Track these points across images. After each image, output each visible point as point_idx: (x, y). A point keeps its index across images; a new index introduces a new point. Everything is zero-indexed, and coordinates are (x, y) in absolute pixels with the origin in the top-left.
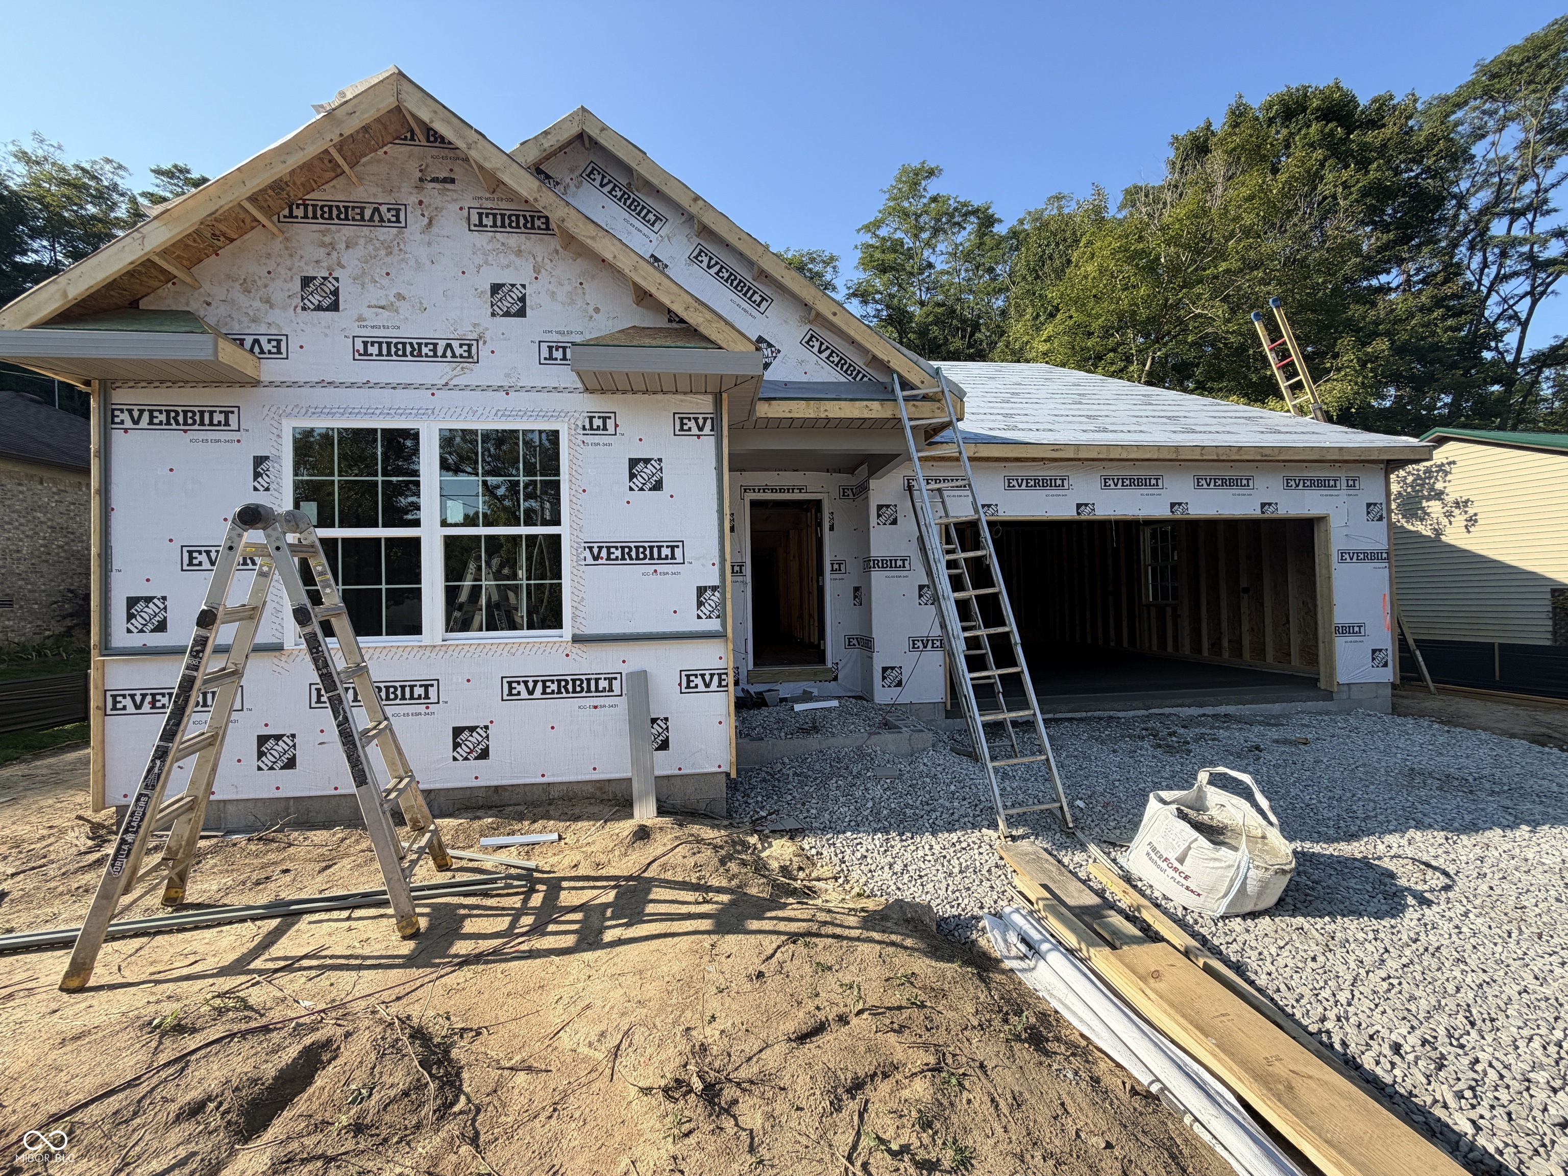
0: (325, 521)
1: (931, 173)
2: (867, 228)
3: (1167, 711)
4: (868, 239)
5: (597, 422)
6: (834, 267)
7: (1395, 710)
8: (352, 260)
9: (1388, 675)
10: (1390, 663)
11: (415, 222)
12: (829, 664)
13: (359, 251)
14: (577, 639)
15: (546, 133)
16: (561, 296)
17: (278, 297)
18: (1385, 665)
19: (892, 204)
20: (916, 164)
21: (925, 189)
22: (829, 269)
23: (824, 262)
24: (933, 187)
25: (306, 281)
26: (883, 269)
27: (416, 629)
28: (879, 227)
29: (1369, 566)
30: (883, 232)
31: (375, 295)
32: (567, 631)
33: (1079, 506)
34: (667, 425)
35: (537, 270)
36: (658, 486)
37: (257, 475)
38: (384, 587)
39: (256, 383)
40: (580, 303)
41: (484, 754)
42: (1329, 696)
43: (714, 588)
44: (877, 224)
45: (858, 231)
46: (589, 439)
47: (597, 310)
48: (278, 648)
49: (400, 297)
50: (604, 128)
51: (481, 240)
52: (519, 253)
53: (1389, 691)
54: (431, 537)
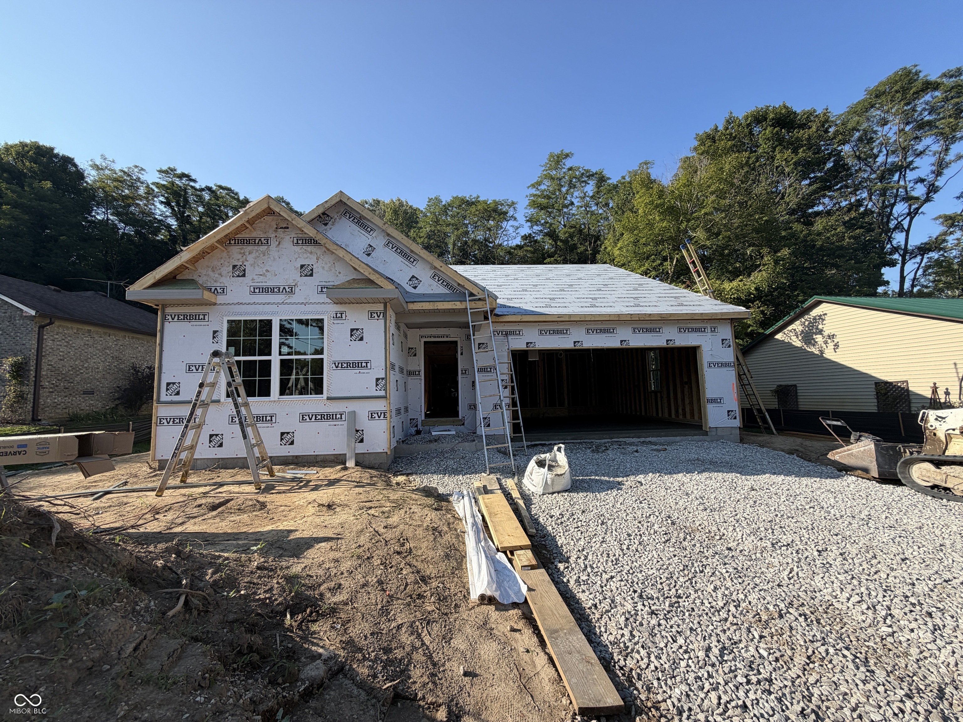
0: (237, 354)
1: (567, 156)
2: (533, 186)
3: (621, 440)
4: (533, 191)
5: (339, 315)
6: (514, 208)
7: (742, 441)
8: (251, 258)
9: (737, 423)
11: (274, 243)
12: (460, 418)
13: (253, 255)
14: (328, 398)
15: (326, 202)
16: (326, 268)
17: (224, 273)
18: (735, 418)
19: (545, 173)
20: (557, 152)
21: (564, 164)
22: (512, 209)
23: (508, 205)
24: (569, 163)
25: (234, 267)
26: (542, 207)
27: (268, 394)
28: (540, 185)
29: (724, 369)
30: (543, 187)
31: (258, 271)
32: (325, 395)
33: (575, 342)
34: (366, 315)
35: (317, 259)
36: (361, 339)
37: (214, 337)
38: (257, 378)
39: (215, 304)
40: (333, 270)
41: (292, 443)
42: (706, 433)
43: (383, 379)
44: (539, 183)
45: (528, 187)
46: (335, 322)
47: (340, 273)
48: (218, 401)
49: (267, 271)
50: (349, 198)
51: (297, 249)
52: (311, 253)
53: (738, 431)
54: (275, 360)
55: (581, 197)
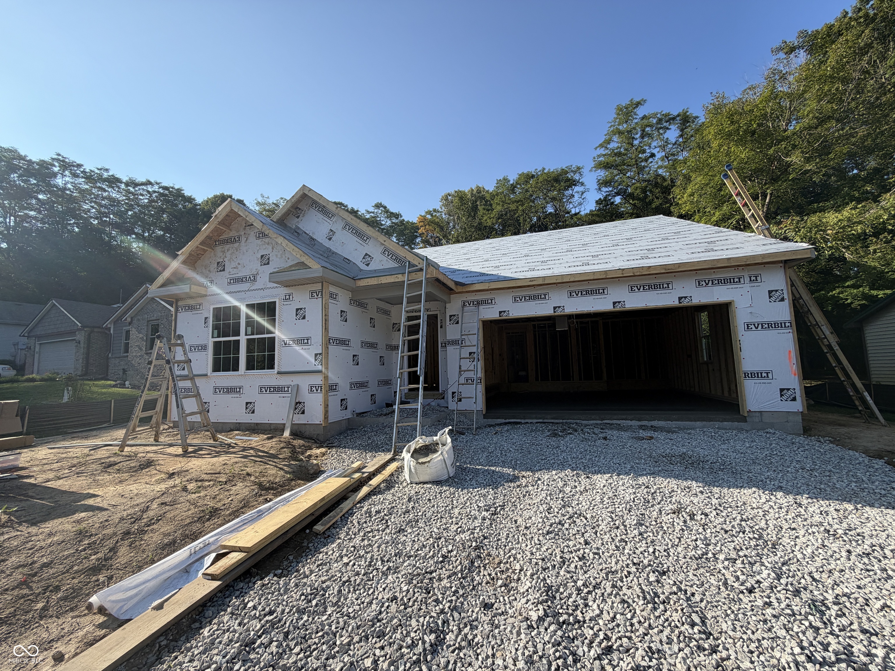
0: (219, 336)
1: (638, 104)
2: (601, 146)
4: (602, 151)
5: (287, 297)
6: (580, 173)
8: (228, 254)
9: (798, 406)
10: (798, 398)
11: (243, 239)
12: (440, 391)
13: (230, 252)
14: (279, 373)
17: (212, 269)
18: (794, 399)
19: (613, 129)
20: (625, 102)
21: (636, 114)
22: (577, 175)
23: (572, 171)
24: (641, 112)
25: (218, 263)
27: (237, 370)
28: (609, 143)
29: (772, 333)
30: (613, 145)
31: (233, 265)
32: (276, 370)
33: (555, 308)
36: (304, 318)
37: (205, 323)
38: (232, 356)
39: (206, 296)
41: (253, 412)
42: (744, 419)
43: (320, 354)
45: (596, 149)
46: (285, 303)
48: (206, 375)
49: (239, 264)
51: (259, 242)
52: (268, 244)
53: (799, 418)
54: (243, 339)
55: (660, 146)
